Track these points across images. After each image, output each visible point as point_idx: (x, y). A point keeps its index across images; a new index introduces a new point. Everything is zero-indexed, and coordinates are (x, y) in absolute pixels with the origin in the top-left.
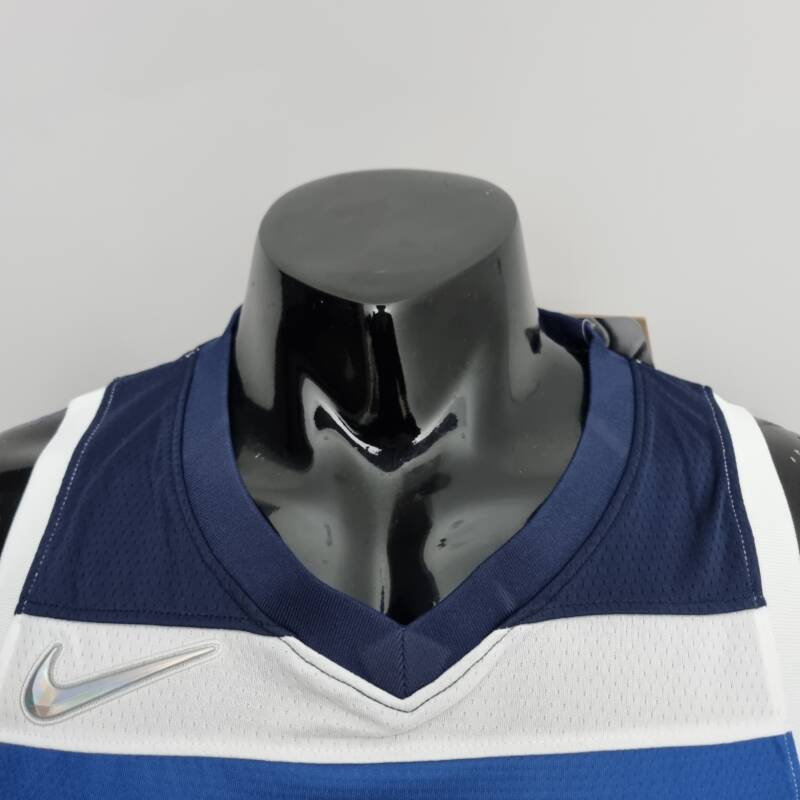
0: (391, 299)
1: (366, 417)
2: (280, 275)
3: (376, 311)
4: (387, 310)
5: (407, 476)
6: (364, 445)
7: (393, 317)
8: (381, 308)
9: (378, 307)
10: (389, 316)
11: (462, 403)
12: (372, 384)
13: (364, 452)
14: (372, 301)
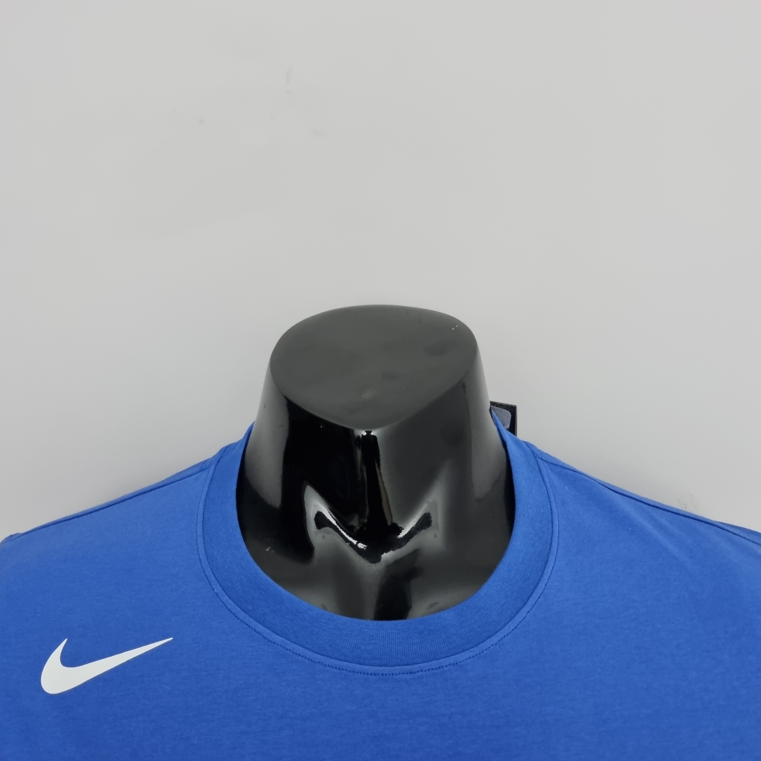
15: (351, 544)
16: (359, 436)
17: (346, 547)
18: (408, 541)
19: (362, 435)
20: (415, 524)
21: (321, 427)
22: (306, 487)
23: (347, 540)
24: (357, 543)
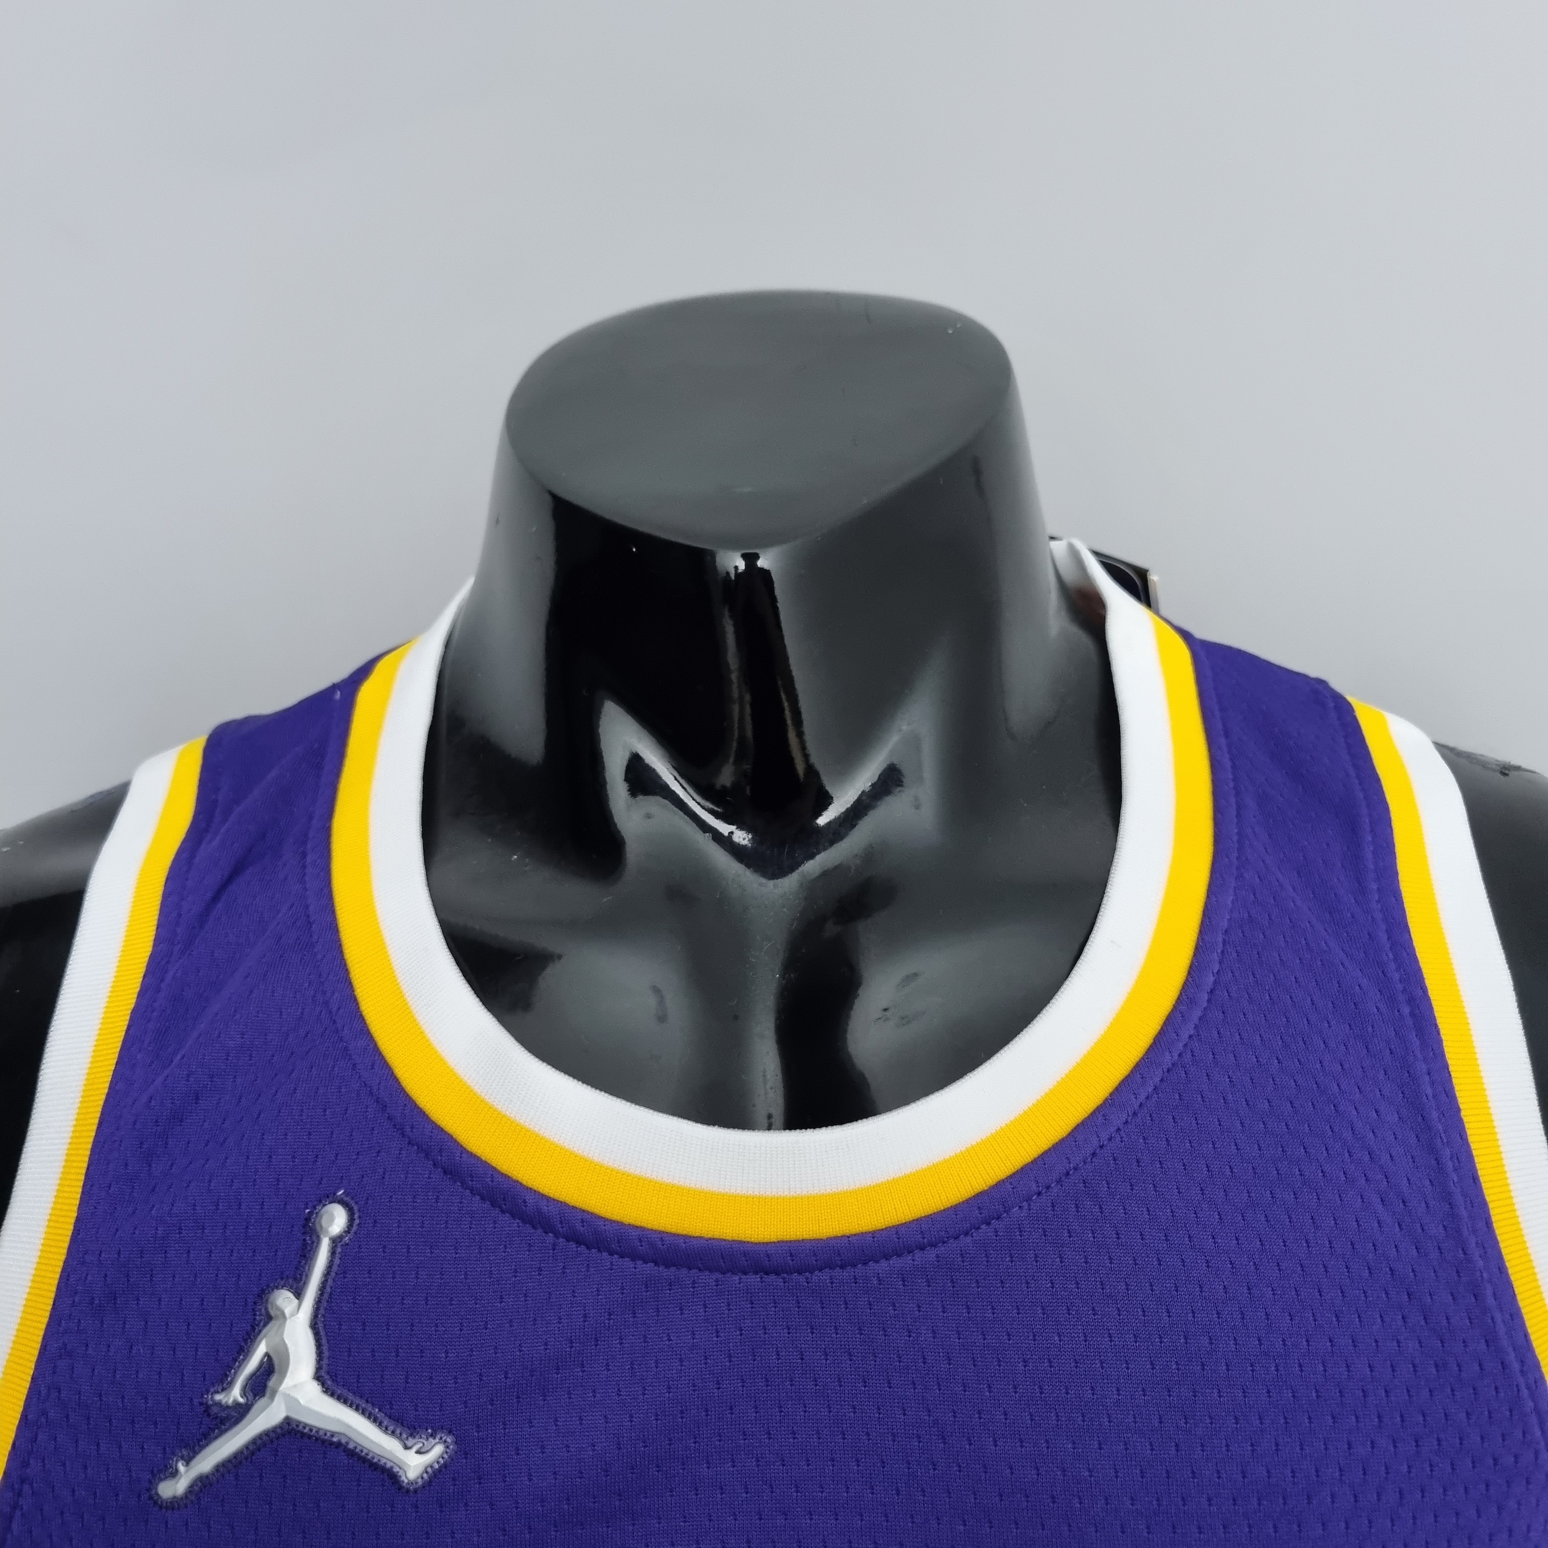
1: (727, 774)
2: (550, 500)
4: (760, 563)
6: (724, 828)
7: (773, 573)
8: (751, 559)
9: (745, 556)
10: (766, 574)
11: (913, 742)
12: (736, 708)
13: (724, 841)
15: (717, 837)
16: (728, 573)
17: (704, 842)
18: (853, 826)
19: (736, 568)
20: (870, 784)
21: (634, 550)
22: (603, 704)
23: (705, 827)
24: (732, 833)
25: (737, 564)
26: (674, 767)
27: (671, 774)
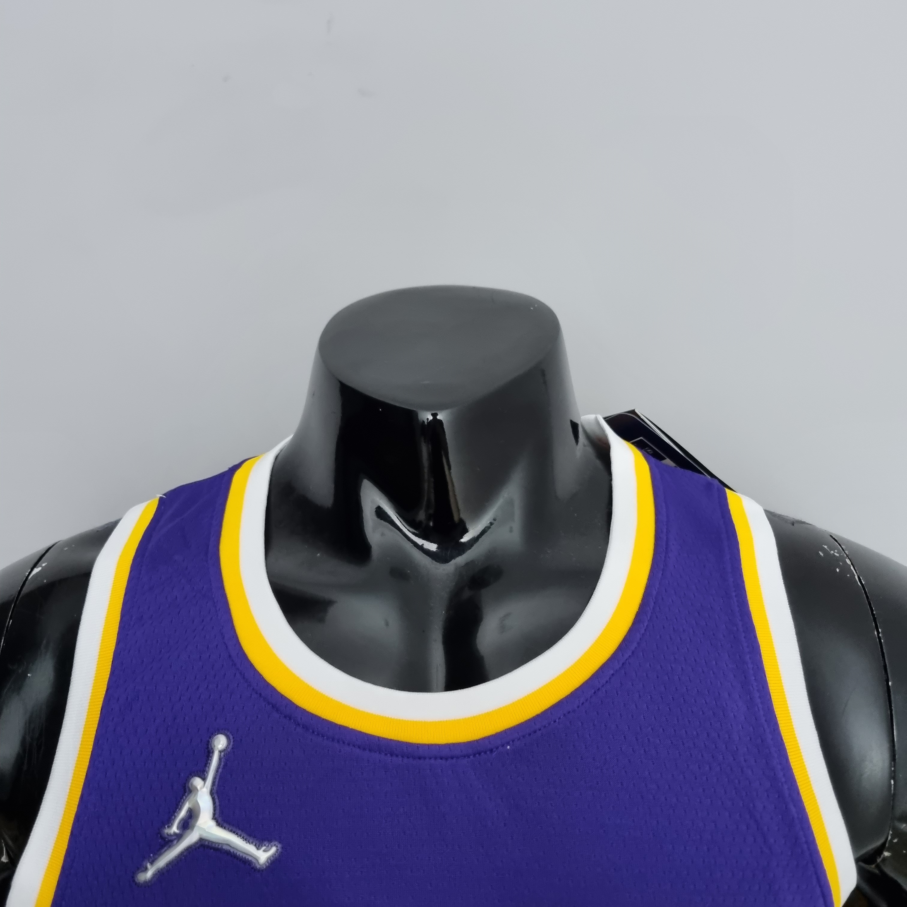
0: (443, 407)
1: (422, 516)
2: (339, 385)
3: (431, 418)
4: (438, 417)
5: (461, 571)
6: (420, 541)
7: (444, 422)
8: (434, 415)
9: (432, 415)
10: (440, 422)
11: (510, 503)
12: (426, 486)
13: (421, 548)
14: (427, 408)
15: (416, 545)
16: (424, 422)
17: (410, 548)
20: (489, 522)
21: (381, 410)
22: (362, 481)
23: (411, 541)
24: (423, 544)
25: (428, 418)
26: (396, 512)
27: (395, 515)
